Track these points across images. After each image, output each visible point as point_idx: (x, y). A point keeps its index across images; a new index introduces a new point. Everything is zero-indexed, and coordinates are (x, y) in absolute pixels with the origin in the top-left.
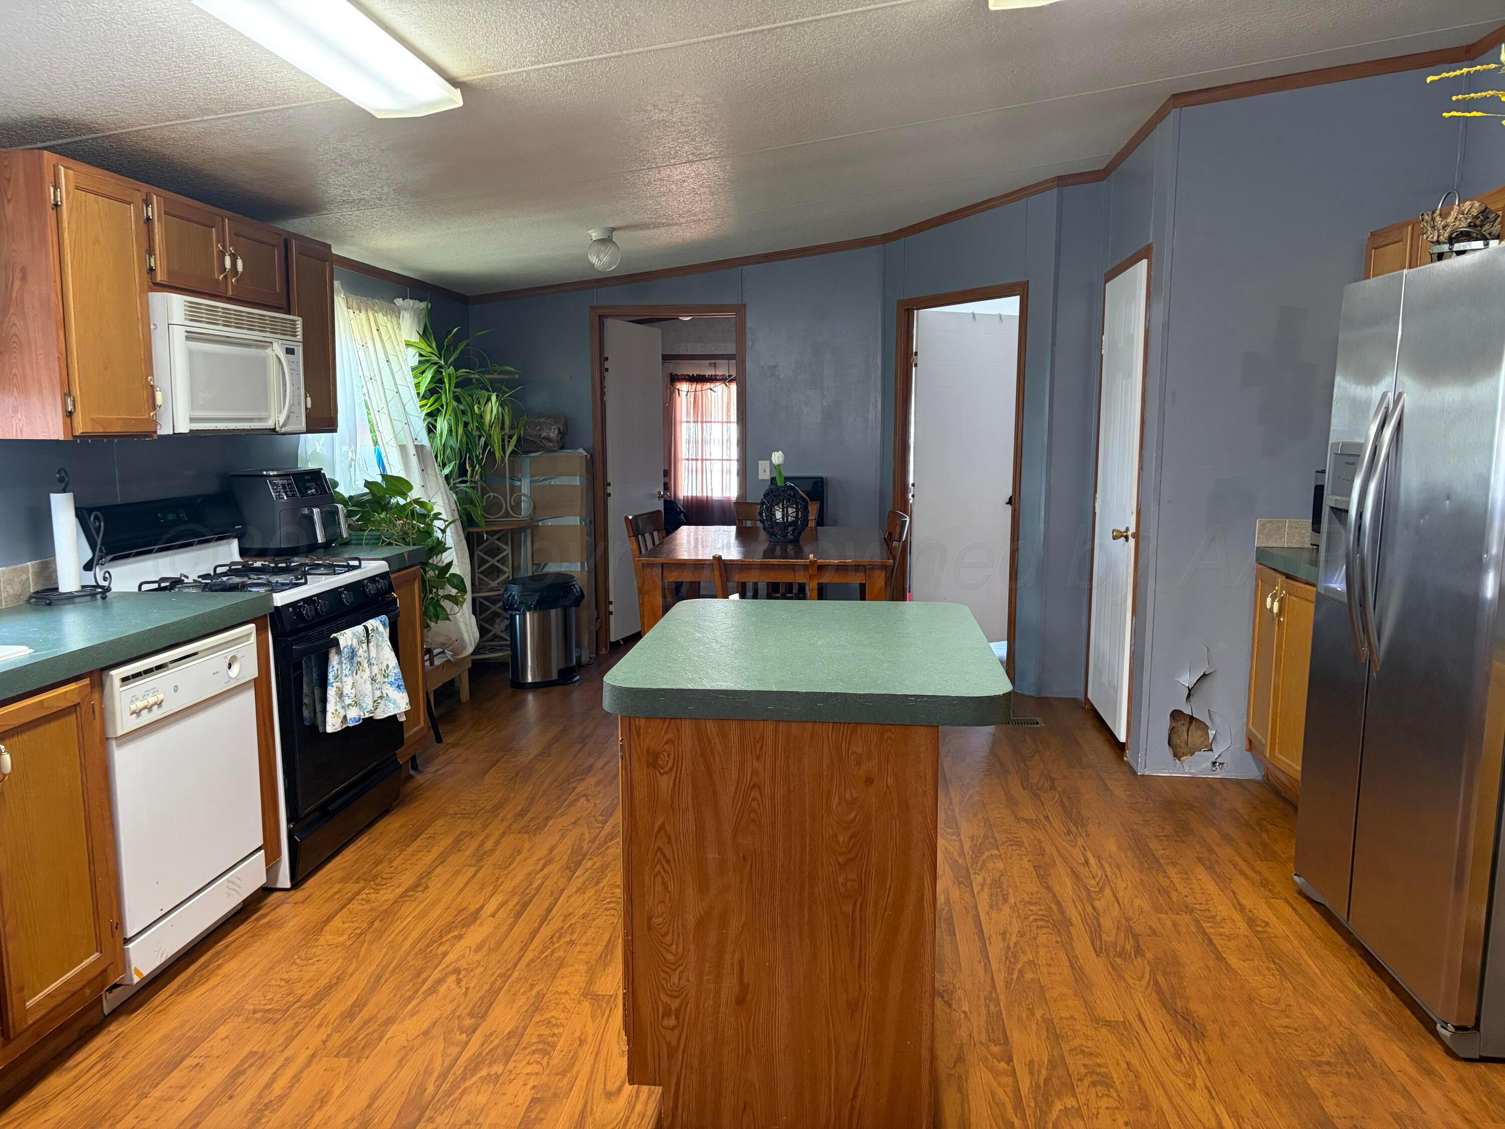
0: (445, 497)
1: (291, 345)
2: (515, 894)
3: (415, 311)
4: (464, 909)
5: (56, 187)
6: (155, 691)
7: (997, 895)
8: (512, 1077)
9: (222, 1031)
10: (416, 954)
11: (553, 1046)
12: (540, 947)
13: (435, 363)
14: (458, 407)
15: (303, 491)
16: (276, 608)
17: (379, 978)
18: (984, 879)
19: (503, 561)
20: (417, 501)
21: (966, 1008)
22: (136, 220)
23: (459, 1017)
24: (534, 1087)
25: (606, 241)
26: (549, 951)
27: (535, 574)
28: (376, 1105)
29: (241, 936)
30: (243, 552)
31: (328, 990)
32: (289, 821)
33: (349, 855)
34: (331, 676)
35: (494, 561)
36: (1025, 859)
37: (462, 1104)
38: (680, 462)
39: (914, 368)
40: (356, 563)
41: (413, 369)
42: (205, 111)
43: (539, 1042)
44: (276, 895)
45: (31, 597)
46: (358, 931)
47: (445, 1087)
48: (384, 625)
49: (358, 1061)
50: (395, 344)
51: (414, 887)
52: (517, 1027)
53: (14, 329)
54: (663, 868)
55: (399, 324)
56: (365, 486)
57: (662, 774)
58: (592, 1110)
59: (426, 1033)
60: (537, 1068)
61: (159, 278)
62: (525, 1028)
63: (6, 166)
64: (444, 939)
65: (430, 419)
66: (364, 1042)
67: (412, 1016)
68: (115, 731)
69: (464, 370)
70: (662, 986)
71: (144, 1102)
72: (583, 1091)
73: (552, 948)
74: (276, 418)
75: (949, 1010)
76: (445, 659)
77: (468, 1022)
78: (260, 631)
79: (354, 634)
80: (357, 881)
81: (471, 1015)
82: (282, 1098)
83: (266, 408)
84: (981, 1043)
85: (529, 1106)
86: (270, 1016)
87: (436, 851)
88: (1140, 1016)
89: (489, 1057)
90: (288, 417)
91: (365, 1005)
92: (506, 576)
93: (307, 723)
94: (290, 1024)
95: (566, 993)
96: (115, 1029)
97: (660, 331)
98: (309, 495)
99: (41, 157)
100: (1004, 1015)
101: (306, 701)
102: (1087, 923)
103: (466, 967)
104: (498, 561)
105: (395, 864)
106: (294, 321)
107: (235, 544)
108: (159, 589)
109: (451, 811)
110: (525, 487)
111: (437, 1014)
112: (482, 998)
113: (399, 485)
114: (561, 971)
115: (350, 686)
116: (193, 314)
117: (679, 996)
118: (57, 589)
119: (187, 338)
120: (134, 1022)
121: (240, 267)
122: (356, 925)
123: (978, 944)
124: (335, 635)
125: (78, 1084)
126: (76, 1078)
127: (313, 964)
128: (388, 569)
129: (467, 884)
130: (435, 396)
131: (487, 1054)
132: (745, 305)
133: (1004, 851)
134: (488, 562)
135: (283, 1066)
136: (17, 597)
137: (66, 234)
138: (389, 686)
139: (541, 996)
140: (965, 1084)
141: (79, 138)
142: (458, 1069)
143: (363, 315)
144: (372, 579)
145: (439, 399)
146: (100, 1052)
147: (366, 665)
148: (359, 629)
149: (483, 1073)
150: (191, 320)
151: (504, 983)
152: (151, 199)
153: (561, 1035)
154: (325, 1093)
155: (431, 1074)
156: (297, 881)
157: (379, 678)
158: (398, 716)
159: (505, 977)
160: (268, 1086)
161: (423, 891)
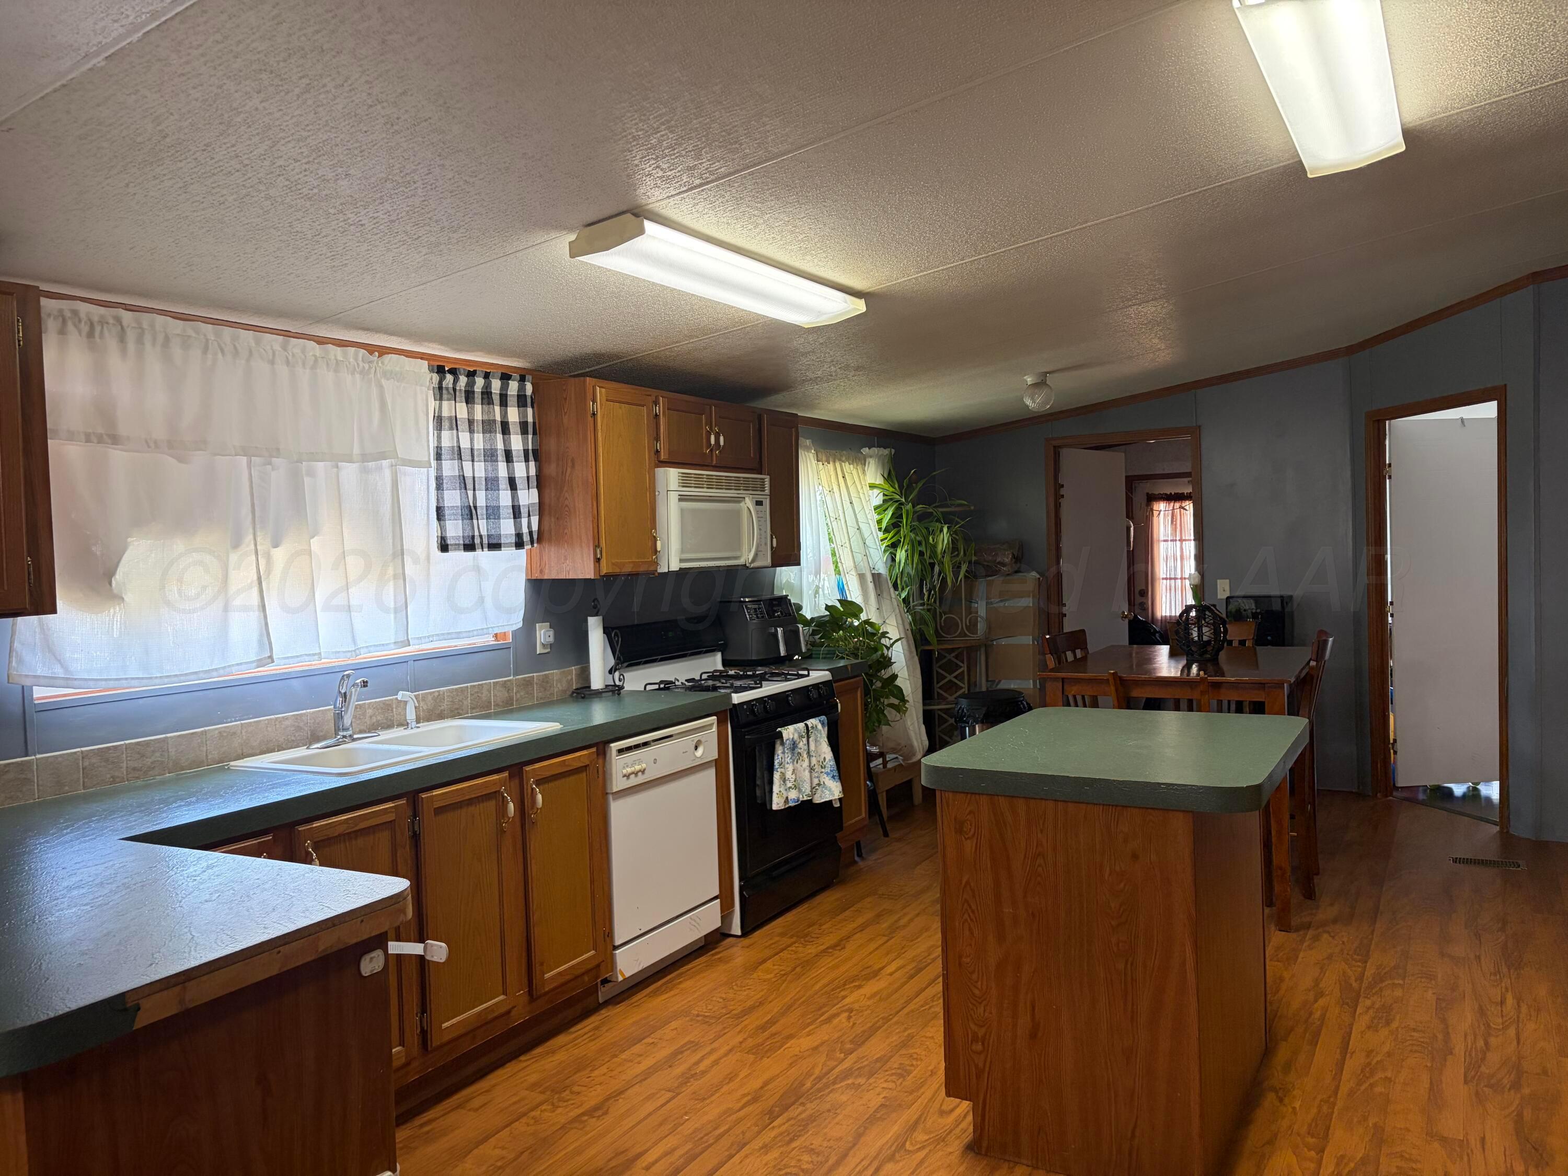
0: (899, 619)
1: (759, 498)
2: (914, 961)
3: (879, 457)
4: (868, 967)
5: (594, 401)
6: (640, 761)
7: (1380, 1018)
8: (871, 1088)
9: (674, 1024)
10: (822, 994)
11: (909, 1073)
12: (921, 1003)
13: (897, 501)
14: (915, 538)
15: (771, 614)
16: (734, 705)
17: (790, 1007)
18: (1373, 1004)
19: (960, 677)
20: (867, 622)
21: (1297, 1105)
22: (648, 416)
23: (842, 1042)
24: (884, 1097)
25: (1040, 384)
26: (927, 1007)
27: (990, 689)
28: (766, 1088)
29: (699, 965)
30: (725, 663)
31: (752, 1009)
32: (741, 879)
33: (789, 917)
34: (776, 762)
35: (950, 677)
36: (1430, 992)
37: (828, 1099)
38: (1158, 581)
39: (1388, 481)
40: (806, 673)
41: (876, 508)
42: (691, 337)
43: (898, 1068)
44: (730, 940)
45: (573, 693)
46: (783, 973)
47: (819, 1086)
48: (823, 724)
49: (761, 1059)
50: (859, 487)
51: (834, 947)
52: (885, 1056)
53: (567, 502)
54: (969, 916)
55: (864, 470)
56: (826, 609)
57: (966, 839)
58: (925, 1120)
59: (815, 1048)
60: (891, 1085)
61: (662, 458)
62: (891, 1057)
63: (565, 390)
64: (847, 986)
65: (892, 550)
66: (768, 1047)
67: (808, 1036)
68: (611, 789)
69: (921, 506)
70: (971, 1015)
71: (615, 1060)
72: (922, 1107)
73: (931, 1005)
74: (746, 556)
75: (1279, 1104)
76: (897, 764)
77: (848, 1046)
78: (719, 722)
79: (795, 730)
80: (791, 937)
81: (852, 1042)
82: (704, 1073)
83: (739, 547)
84: (1299, 1135)
85: (878, 1109)
86: (707, 1020)
87: (860, 920)
88: (1483, 1140)
89: (857, 1072)
90: (756, 555)
91: (775, 1023)
92: (963, 690)
93: (759, 801)
94: (720, 1027)
95: (932, 1038)
96: (604, 1013)
97: (1123, 454)
98: (776, 617)
99: (585, 382)
100: (1334, 1116)
101: (758, 782)
102: (1470, 1055)
103: (858, 1008)
104: (956, 677)
105: (824, 927)
106: (763, 479)
107: (718, 657)
108: (659, 689)
109: (880, 892)
110: (981, 609)
111: (826, 1038)
112: (864, 1032)
113: (852, 609)
114: (932, 1022)
115: (790, 773)
116: (685, 482)
117: (984, 1026)
118: (589, 687)
119: (680, 500)
120: (618, 1010)
121: (722, 443)
122: (782, 968)
123: (1338, 1056)
124: (779, 729)
125: (576, 1042)
126: (575, 1039)
127: (745, 990)
128: (831, 678)
129: (877, 949)
130: (896, 530)
131: (856, 1070)
132: (1200, 427)
133: (1409, 982)
134: (946, 677)
135: (710, 1053)
136: (564, 691)
137: (600, 434)
138: (825, 776)
139: (911, 1037)
140: (1266, 1162)
141: (612, 363)
142: (832, 1077)
143: (831, 466)
144: (816, 686)
145: (898, 532)
146: (592, 1026)
147: (805, 756)
148: (801, 725)
149: (850, 1081)
150: (683, 486)
151: (885, 1024)
152: (659, 400)
153: (918, 1066)
154: (732, 1075)
155: (811, 1076)
156: (747, 930)
157: (817, 768)
158: (834, 802)
159: (887, 1020)
160: (697, 1063)
161: (840, 950)
